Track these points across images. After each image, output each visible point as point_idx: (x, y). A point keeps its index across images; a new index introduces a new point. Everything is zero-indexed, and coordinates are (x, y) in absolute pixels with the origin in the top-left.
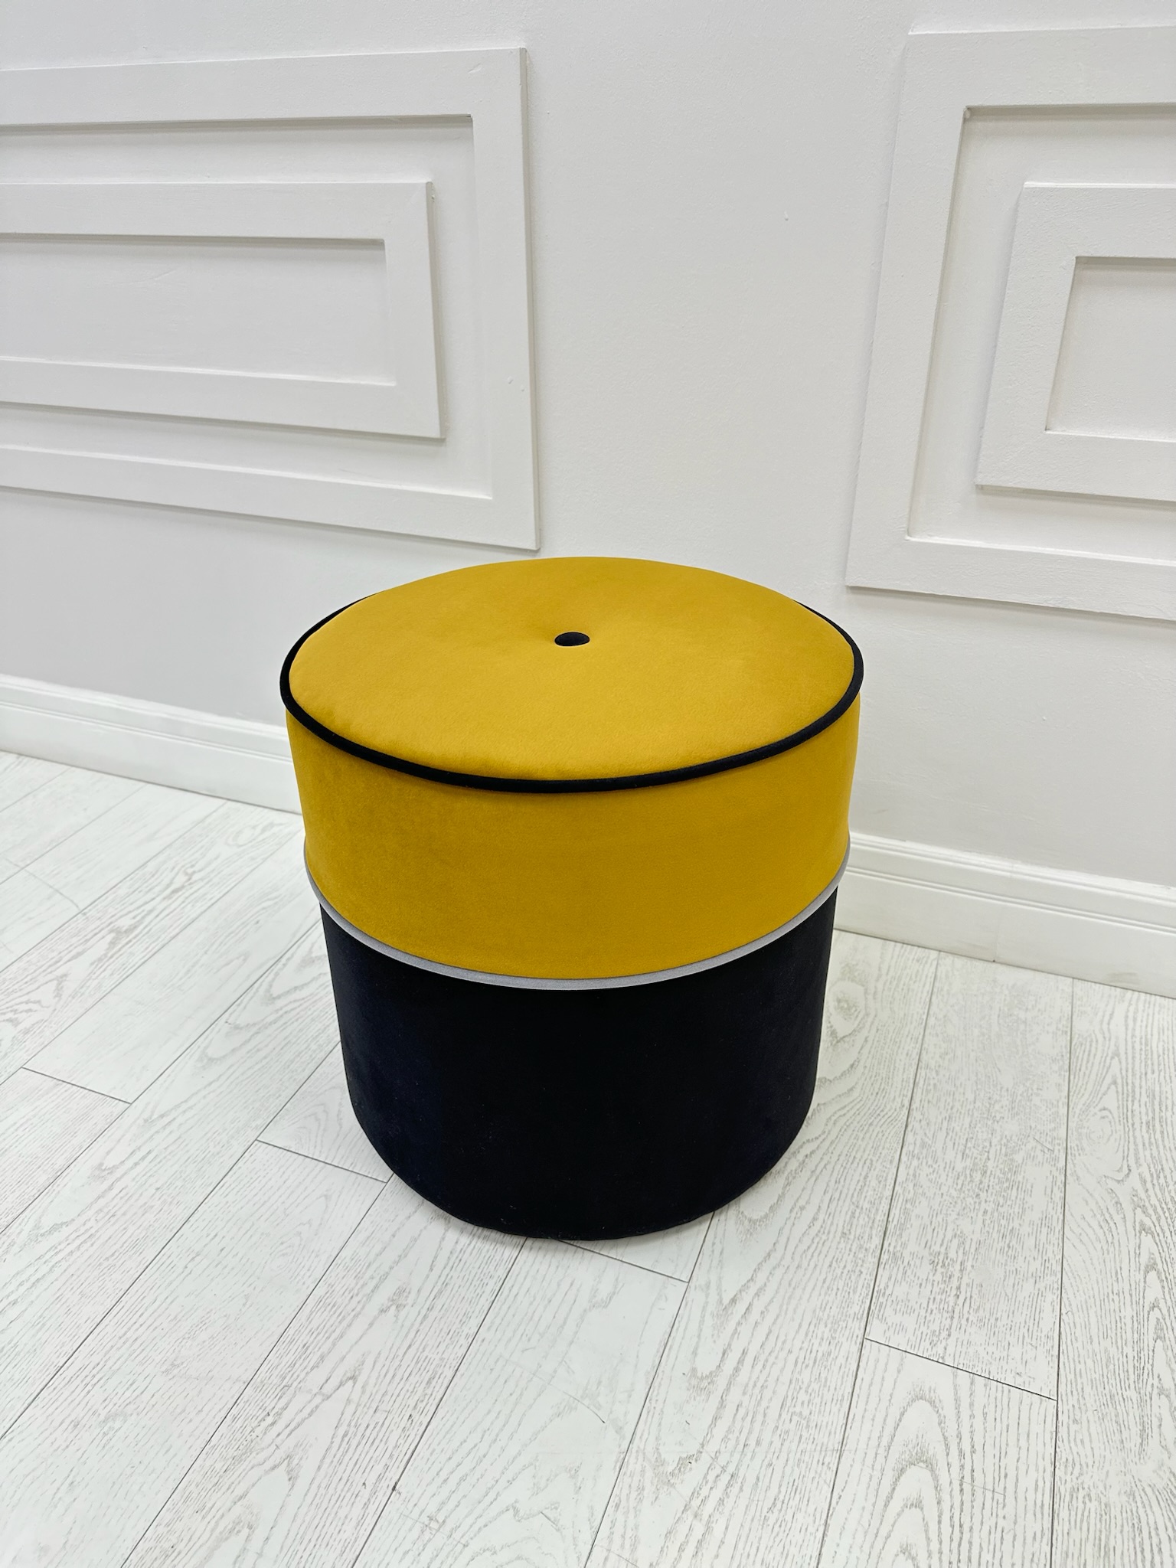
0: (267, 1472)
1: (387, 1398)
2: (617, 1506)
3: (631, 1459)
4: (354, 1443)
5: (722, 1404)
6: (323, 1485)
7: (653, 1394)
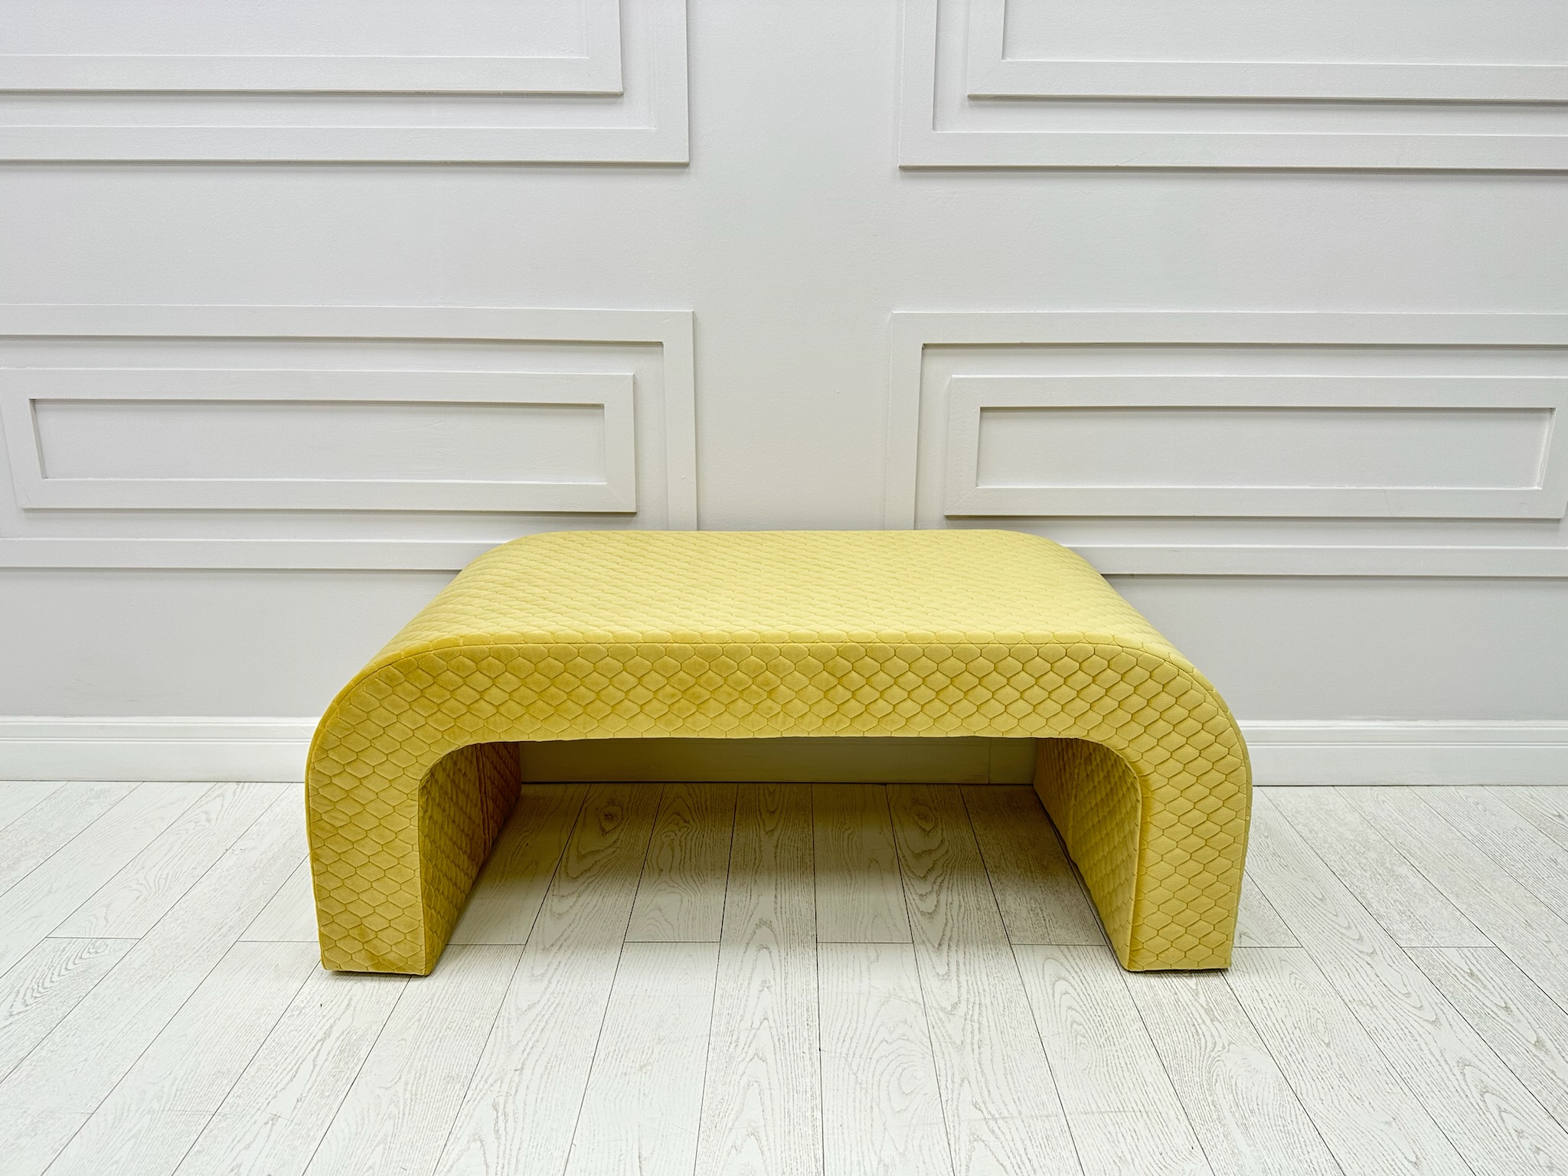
0: (749, 1062)
1: (790, 1021)
2: (933, 1027)
3: (928, 1010)
4: (786, 1040)
5: (959, 982)
6: (783, 1058)
7: (923, 986)
